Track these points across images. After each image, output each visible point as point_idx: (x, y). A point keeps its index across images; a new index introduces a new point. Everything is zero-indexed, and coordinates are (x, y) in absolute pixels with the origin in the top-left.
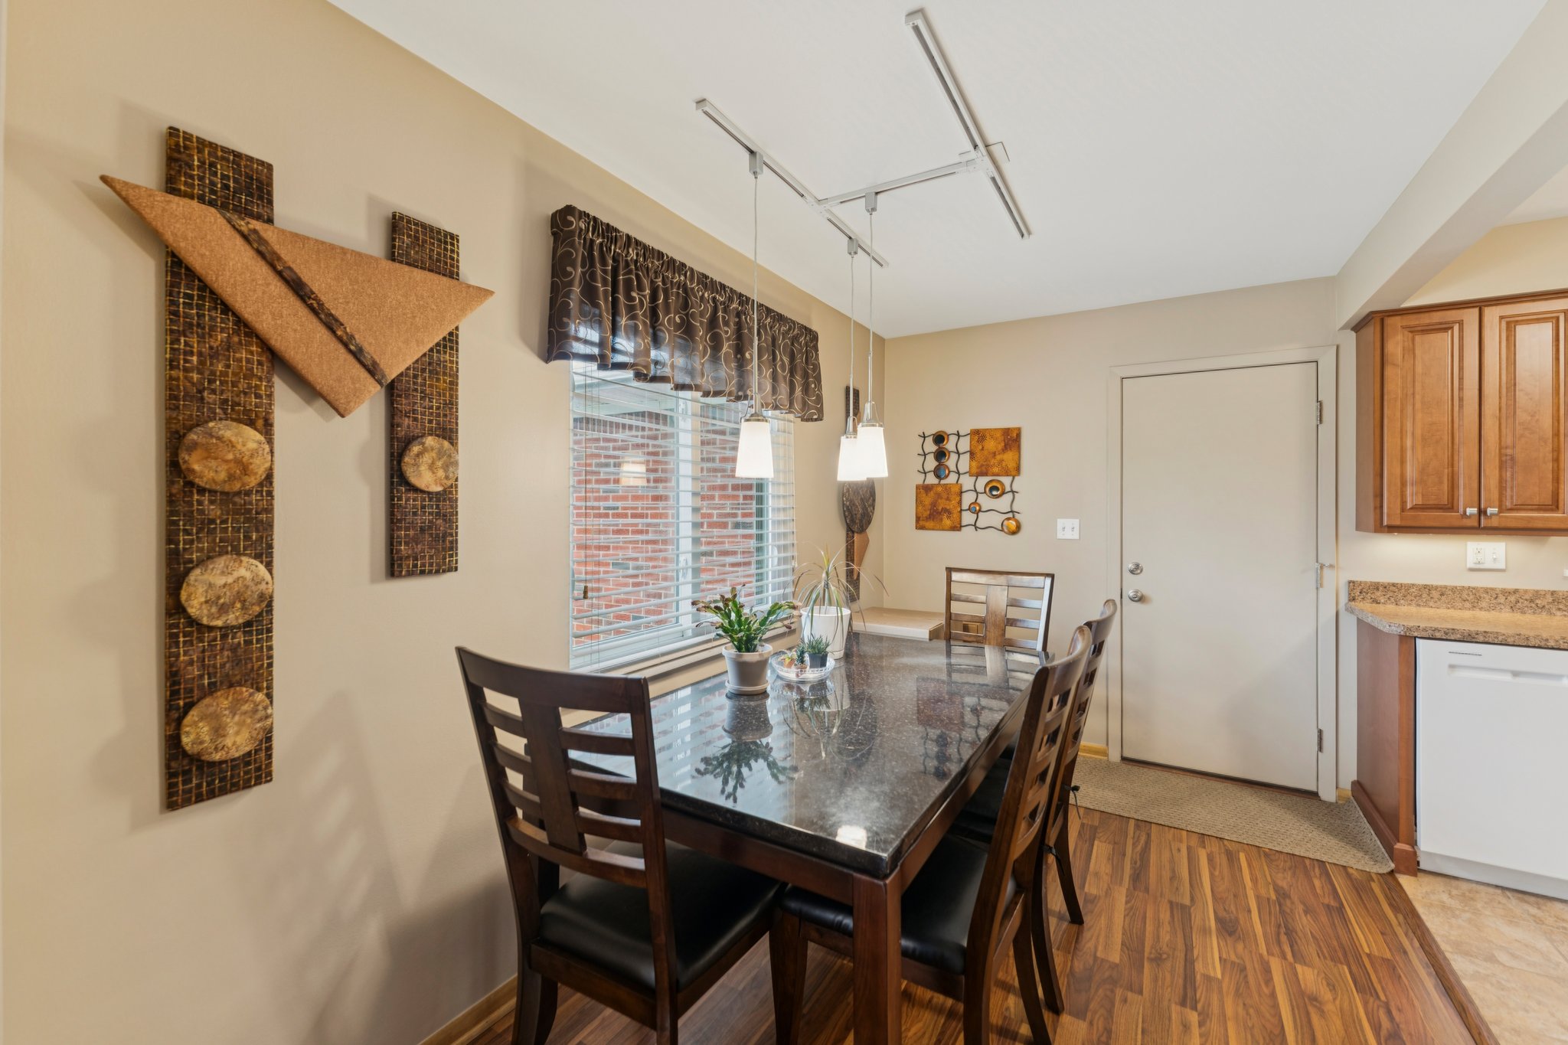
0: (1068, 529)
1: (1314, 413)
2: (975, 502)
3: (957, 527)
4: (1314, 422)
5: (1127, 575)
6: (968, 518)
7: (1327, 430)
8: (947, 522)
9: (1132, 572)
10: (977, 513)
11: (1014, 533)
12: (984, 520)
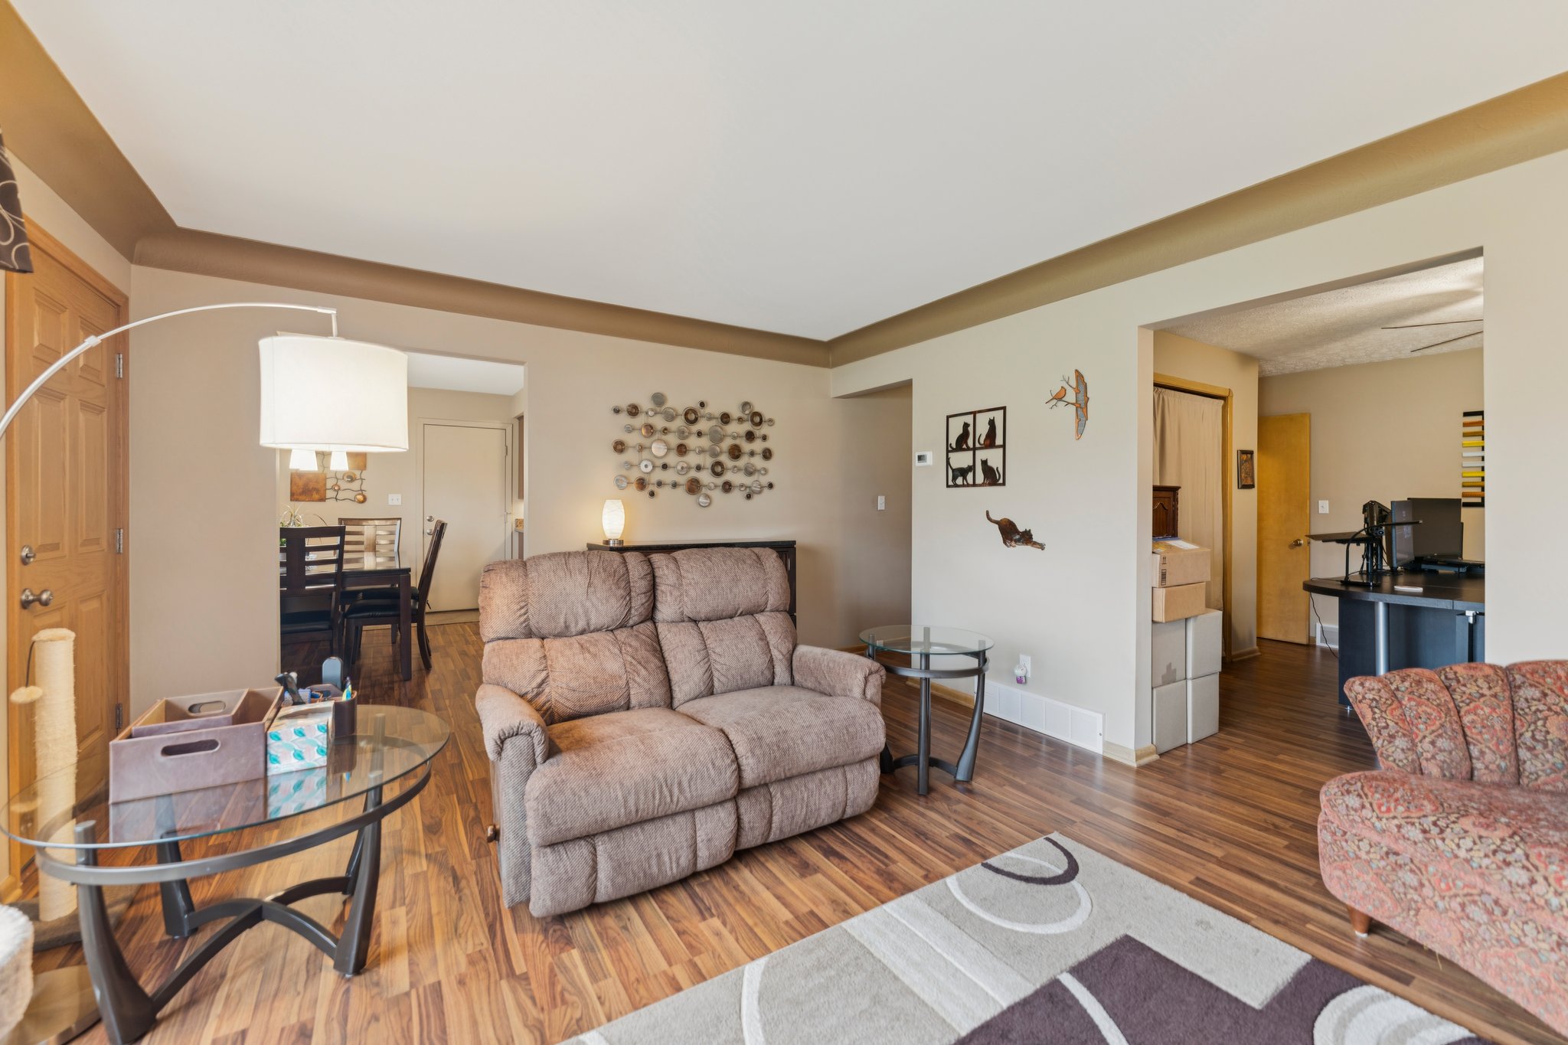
0: (395, 499)
1: (504, 451)
2: (336, 485)
3: (323, 499)
4: (504, 454)
5: (426, 522)
6: (330, 494)
7: (509, 457)
8: (316, 496)
9: (429, 520)
10: (337, 491)
11: (363, 502)
12: (341, 495)
